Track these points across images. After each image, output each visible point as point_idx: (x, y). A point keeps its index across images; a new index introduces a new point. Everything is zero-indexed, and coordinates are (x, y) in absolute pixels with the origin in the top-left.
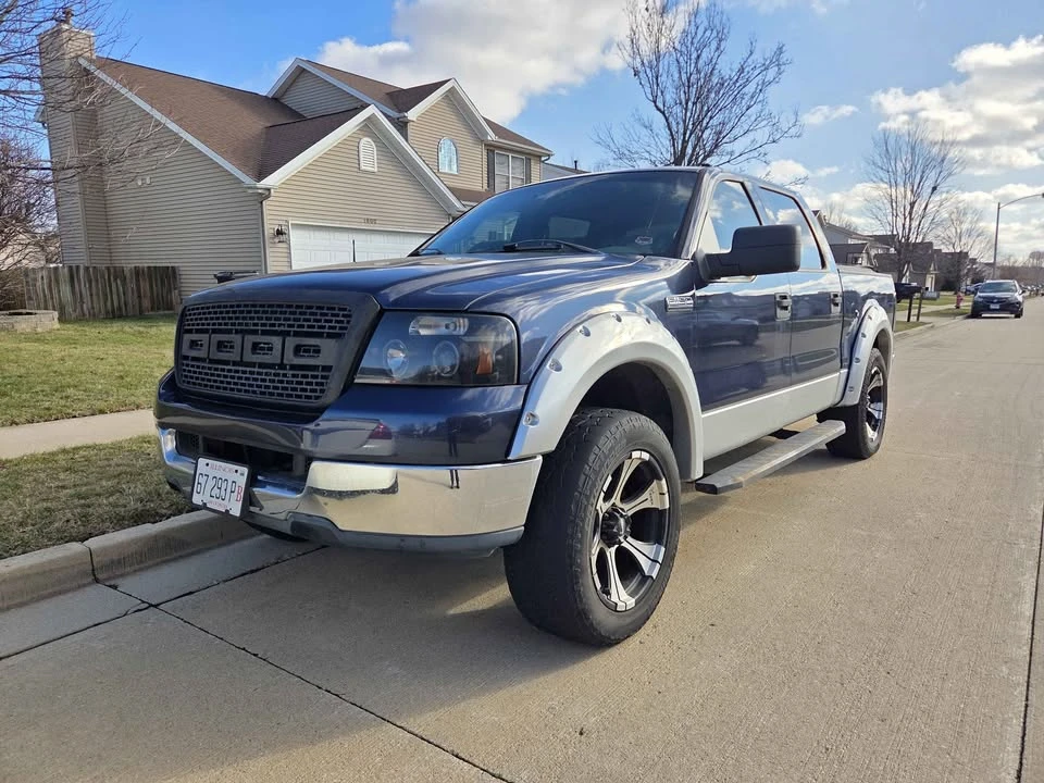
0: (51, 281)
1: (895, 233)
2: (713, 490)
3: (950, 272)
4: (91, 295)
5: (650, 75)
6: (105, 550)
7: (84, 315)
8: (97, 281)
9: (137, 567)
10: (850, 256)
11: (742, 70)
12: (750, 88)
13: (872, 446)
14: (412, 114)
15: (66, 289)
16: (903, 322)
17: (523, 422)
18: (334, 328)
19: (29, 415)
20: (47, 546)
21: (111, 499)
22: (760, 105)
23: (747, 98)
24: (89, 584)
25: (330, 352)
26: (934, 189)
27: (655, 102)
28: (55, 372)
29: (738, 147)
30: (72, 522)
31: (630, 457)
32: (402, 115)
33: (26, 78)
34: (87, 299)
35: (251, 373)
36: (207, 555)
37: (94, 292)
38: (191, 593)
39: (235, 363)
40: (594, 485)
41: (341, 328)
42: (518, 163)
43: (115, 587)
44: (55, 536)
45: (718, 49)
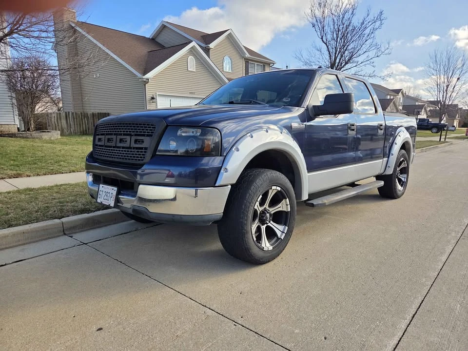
0: (58, 118)
1: (439, 100)
2: (312, 205)
3: (465, 119)
4: (74, 124)
5: (320, 26)
6: (68, 222)
7: (71, 133)
8: (77, 119)
9: (81, 230)
10: (416, 110)
11: (363, 23)
12: (367, 31)
13: (399, 193)
14: (212, 45)
15: (64, 122)
16: (437, 141)
17: (222, 171)
18: (149, 132)
19: (44, 172)
20: (46, 220)
21: (72, 204)
22: (372, 39)
23: (366, 36)
24: (63, 235)
25: (147, 142)
26: (458, 79)
27: (322, 39)
28: (57, 155)
29: (360, 59)
30: (56, 212)
31: (271, 189)
32: (207, 46)
33: (44, 31)
34: (73, 126)
35: (119, 151)
36: (108, 227)
37: (76, 123)
38: (100, 240)
39: (114, 147)
40: (253, 198)
41: (152, 133)
42: (259, 67)
43: (71, 237)
44: (49, 216)
45: (352, 13)
